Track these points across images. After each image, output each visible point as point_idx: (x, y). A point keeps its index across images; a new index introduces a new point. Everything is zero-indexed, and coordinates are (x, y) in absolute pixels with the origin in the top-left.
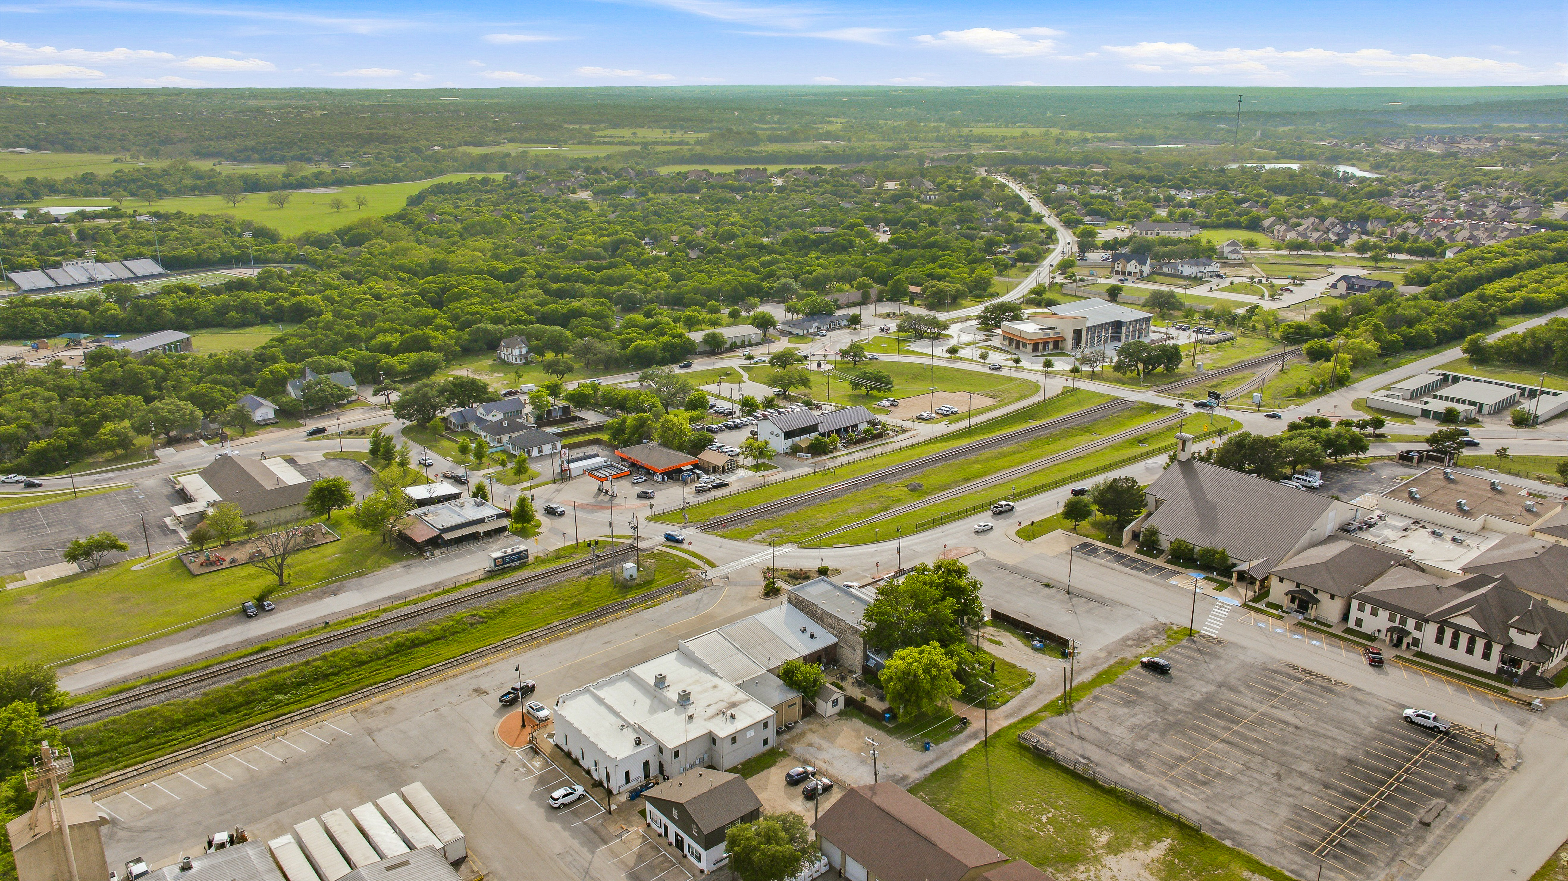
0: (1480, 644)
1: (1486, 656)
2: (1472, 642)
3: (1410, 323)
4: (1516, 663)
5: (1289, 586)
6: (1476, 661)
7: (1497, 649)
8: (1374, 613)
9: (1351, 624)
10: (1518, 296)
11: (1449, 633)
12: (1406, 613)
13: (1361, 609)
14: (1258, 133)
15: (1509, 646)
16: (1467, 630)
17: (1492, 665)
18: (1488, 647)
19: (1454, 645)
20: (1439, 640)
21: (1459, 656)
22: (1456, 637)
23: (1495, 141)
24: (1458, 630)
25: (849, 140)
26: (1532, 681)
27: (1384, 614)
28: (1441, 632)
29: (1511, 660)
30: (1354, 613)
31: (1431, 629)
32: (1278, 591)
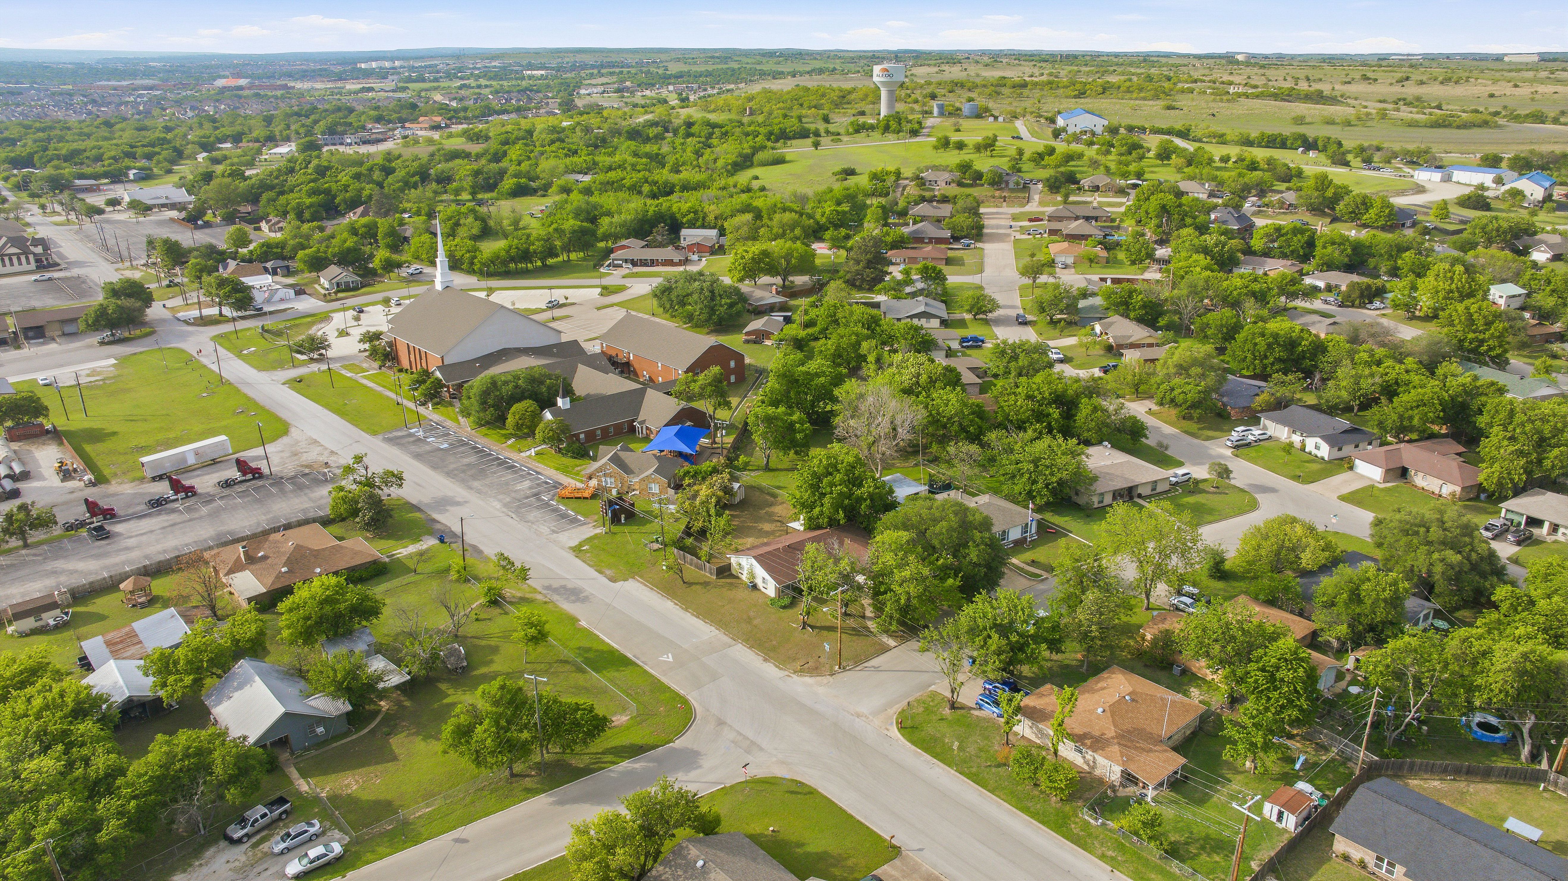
0: (23, 258)
1: (28, 263)
2: (19, 259)
6: (25, 267)
7: (31, 257)
11: (6, 259)
15: (35, 254)
16: (14, 254)
18: (27, 259)
19: (12, 264)
21: (17, 268)
22: (11, 260)
24: (10, 256)
26: (51, 265)
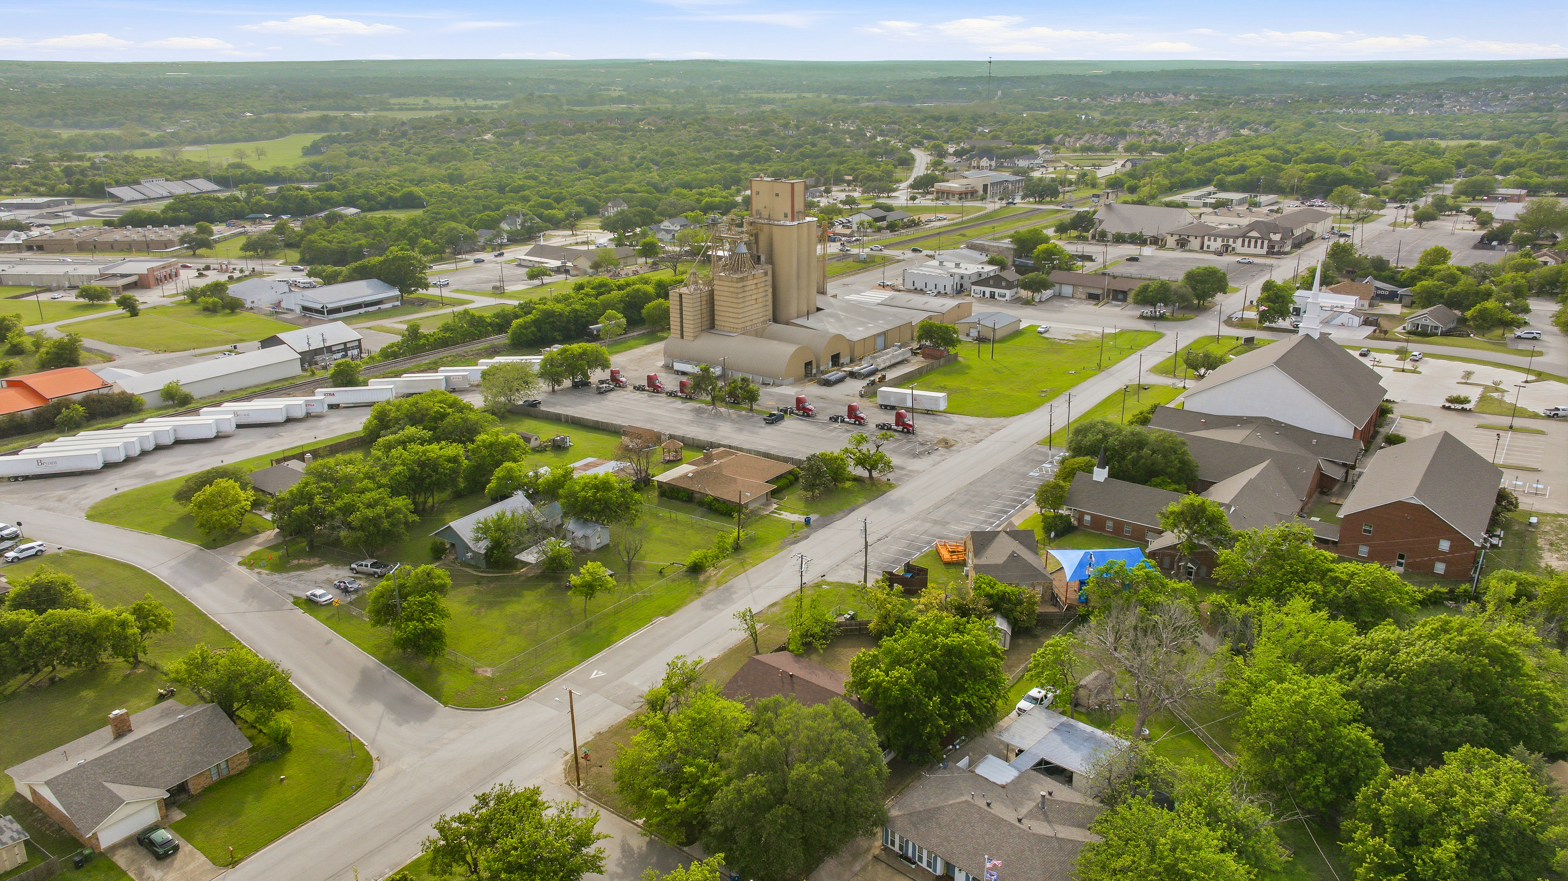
0: (1259, 242)
1: (1262, 247)
2: (1256, 242)
3: (1182, 174)
4: (1273, 247)
5: (1176, 237)
6: (1258, 251)
7: (1266, 242)
8: (1215, 240)
9: (1205, 248)
10: (1237, 164)
11: (1247, 240)
12: (1229, 237)
13: (1209, 240)
14: (999, 93)
15: (1270, 240)
17: (1264, 251)
18: (1263, 243)
19: (1249, 246)
20: (1243, 246)
21: (1252, 251)
22: (1249, 242)
23: (1187, 97)
24: (1250, 238)
25: (644, 103)
26: (1279, 253)
27: (1219, 240)
28: (1243, 241)
29: (1271, 247)
30: (1206, 243)
31: (1240, 241)
32: (1171, 241)
